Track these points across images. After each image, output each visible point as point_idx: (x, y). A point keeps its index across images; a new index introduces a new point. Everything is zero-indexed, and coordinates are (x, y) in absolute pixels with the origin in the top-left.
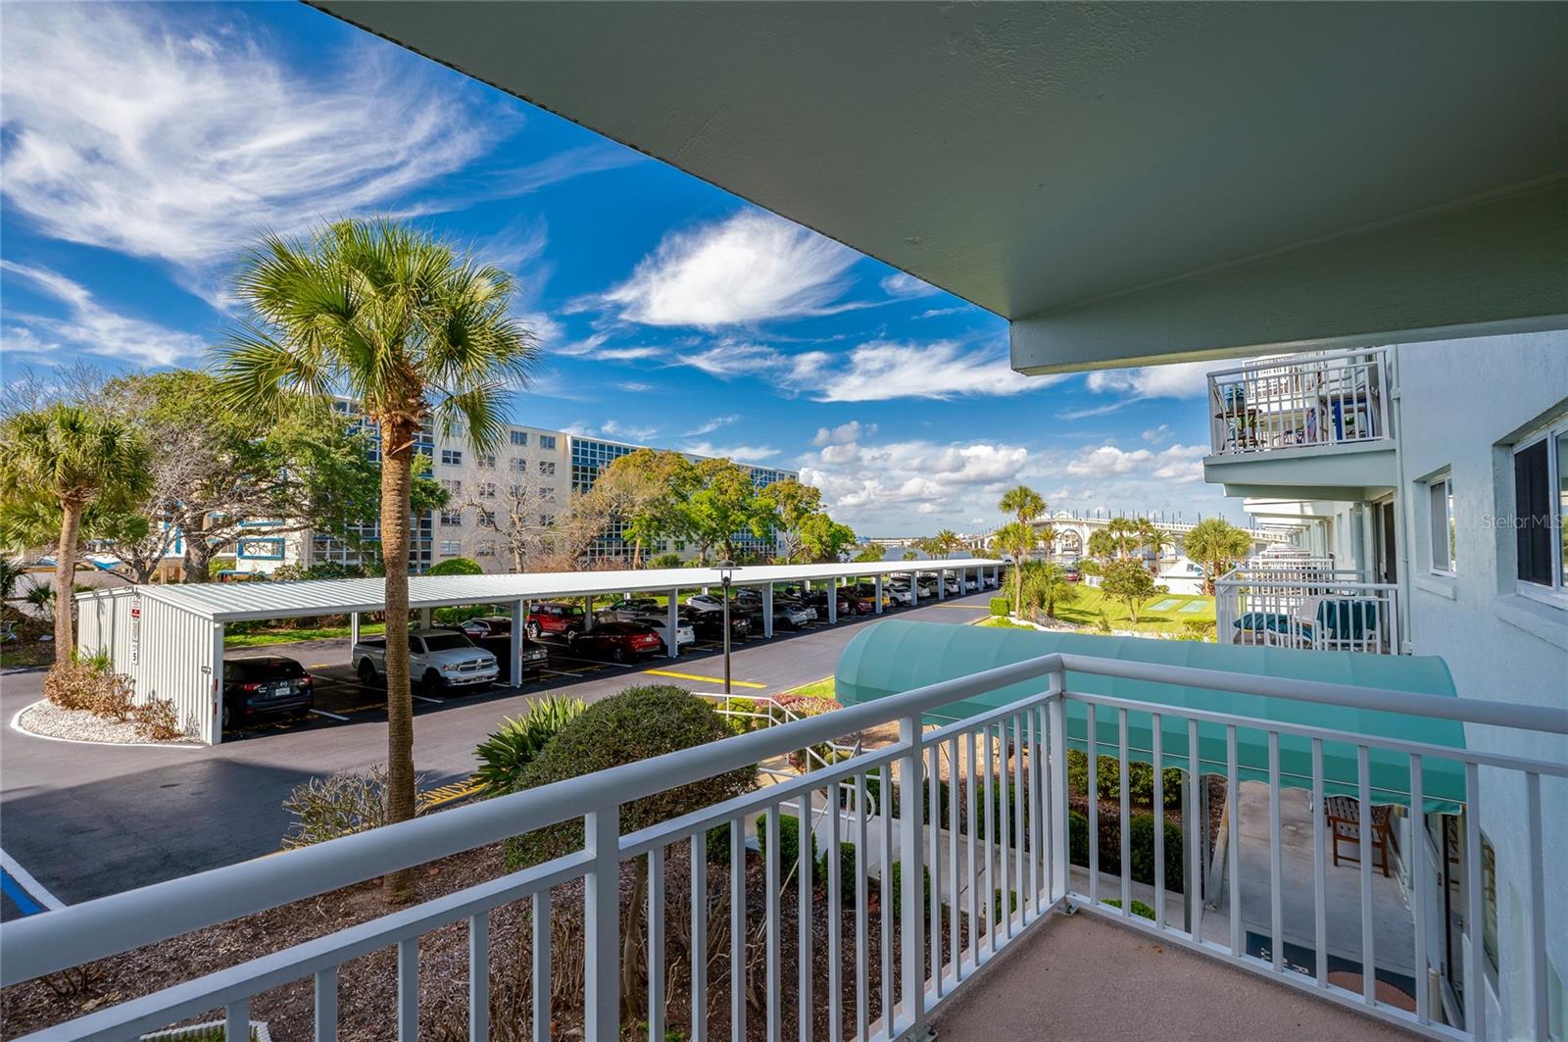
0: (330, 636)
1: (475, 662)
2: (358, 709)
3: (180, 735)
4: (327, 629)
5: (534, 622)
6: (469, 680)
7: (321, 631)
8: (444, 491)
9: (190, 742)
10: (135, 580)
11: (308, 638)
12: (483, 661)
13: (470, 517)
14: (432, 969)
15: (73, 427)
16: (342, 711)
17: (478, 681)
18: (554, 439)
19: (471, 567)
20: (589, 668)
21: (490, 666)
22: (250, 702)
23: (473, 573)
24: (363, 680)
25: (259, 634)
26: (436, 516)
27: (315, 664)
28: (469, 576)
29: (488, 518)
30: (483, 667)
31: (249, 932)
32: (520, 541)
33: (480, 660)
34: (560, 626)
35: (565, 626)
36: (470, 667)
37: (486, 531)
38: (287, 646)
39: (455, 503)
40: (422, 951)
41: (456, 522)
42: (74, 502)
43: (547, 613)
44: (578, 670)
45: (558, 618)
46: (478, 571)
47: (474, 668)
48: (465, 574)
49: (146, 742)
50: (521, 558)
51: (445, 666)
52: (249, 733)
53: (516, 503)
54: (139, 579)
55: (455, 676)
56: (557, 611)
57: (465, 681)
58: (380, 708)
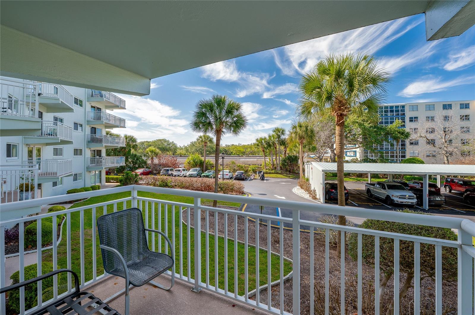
0: (365, 181)
1: (406, 196)
2: (362, 203)
3: (318, 199)
4: (365, 178)
5: (447, 186)
6: (403, 202)
7: (364, 179)
8: (407, 133)
9: (319, 201)
10: (319, 161)
11: (359, 180)
12: (409, 196)
13: (422, 141)
14: (338, 278)
15: (300, 126)
16: (357, 203)
17: (406, 203)
18: (469, 104)
19: (419, 161)
20: (472, 210)
21: (413, 199)
22: (332, 194)
23: (420, 163)
24: (368, 195)
25: (346, 178)
26: (407, 142)
27: (357, 188)
28: (418, 164)
29: (432, 142)
30: (409, 199)
31: (307, 246)
32: (446, 151)
33: (407, 196)
34: (463, 189)
35: (464, 190)
36: (403, 197)
37: (430, 147)
38: (353, 182)
39: (413, 137)
40: (338, 272)
41: (416, 143)
42: (302, 143)
43: (455, 182)
44: (464, 210)
45: (461, 185)
46: (422, 162)
47: (405, 198)
48: (416, 163)
49: (310, 198)
50: (447, 158)
51: (393, 195)
52: (332, 202)
53: (444, 135)
54: (320, 161)
55: (397, 200)
56: (462, 182)
57: (401, 202)
58: (369, 204)
